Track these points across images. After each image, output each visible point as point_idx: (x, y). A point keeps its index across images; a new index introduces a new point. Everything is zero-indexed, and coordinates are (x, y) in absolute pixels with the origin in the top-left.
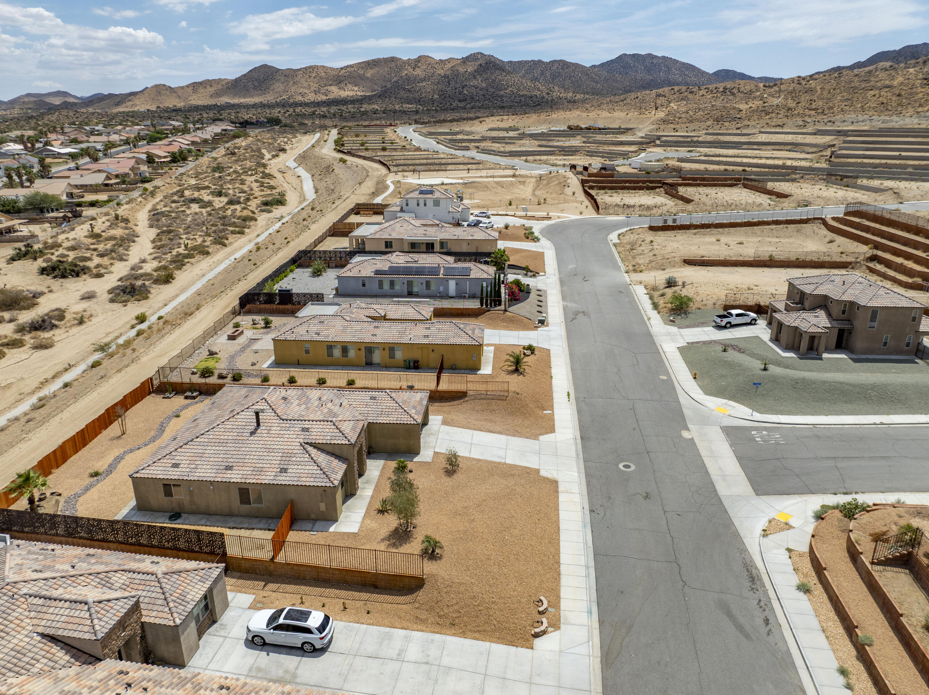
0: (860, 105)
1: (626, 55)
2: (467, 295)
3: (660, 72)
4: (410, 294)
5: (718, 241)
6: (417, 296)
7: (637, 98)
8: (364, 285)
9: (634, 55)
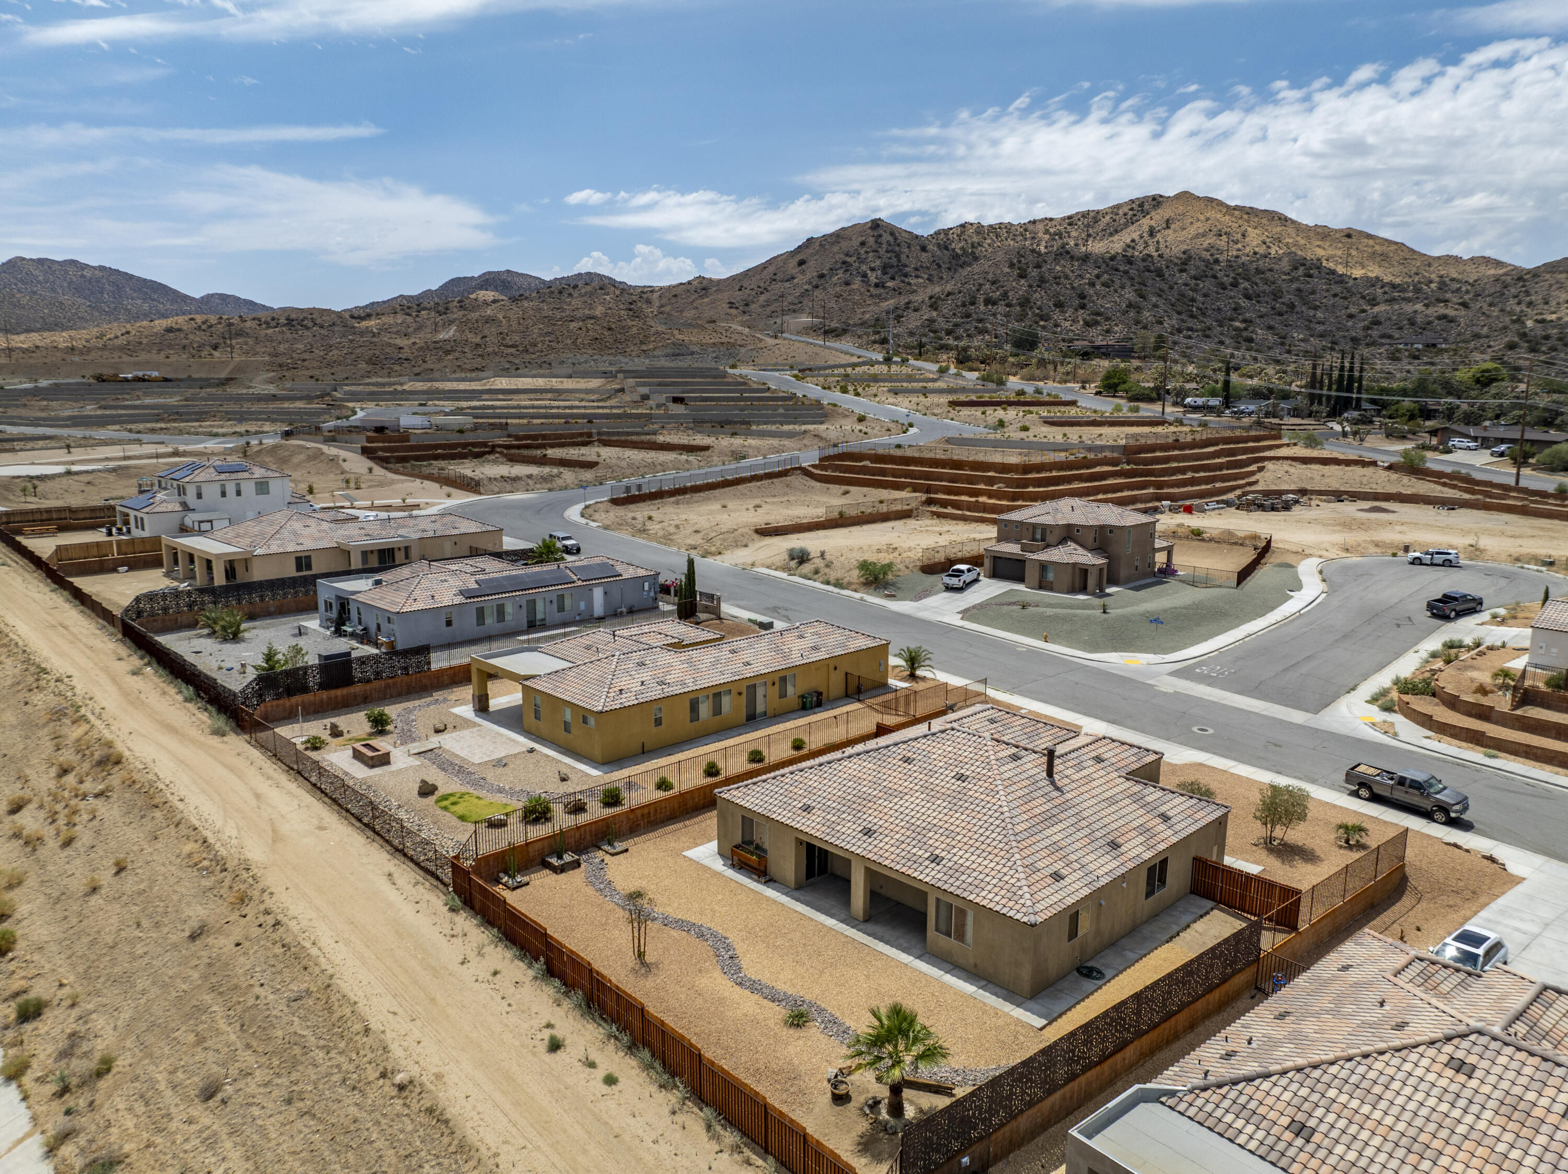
0: (569, 342)
1: (23, 259)
2: (624, 610)
3: (101, 293)
4: (533, 625)
5: (724, 507)
6: (544, 626)
7: (128, 333)
8: (449, 623)
9: (41, 261)
